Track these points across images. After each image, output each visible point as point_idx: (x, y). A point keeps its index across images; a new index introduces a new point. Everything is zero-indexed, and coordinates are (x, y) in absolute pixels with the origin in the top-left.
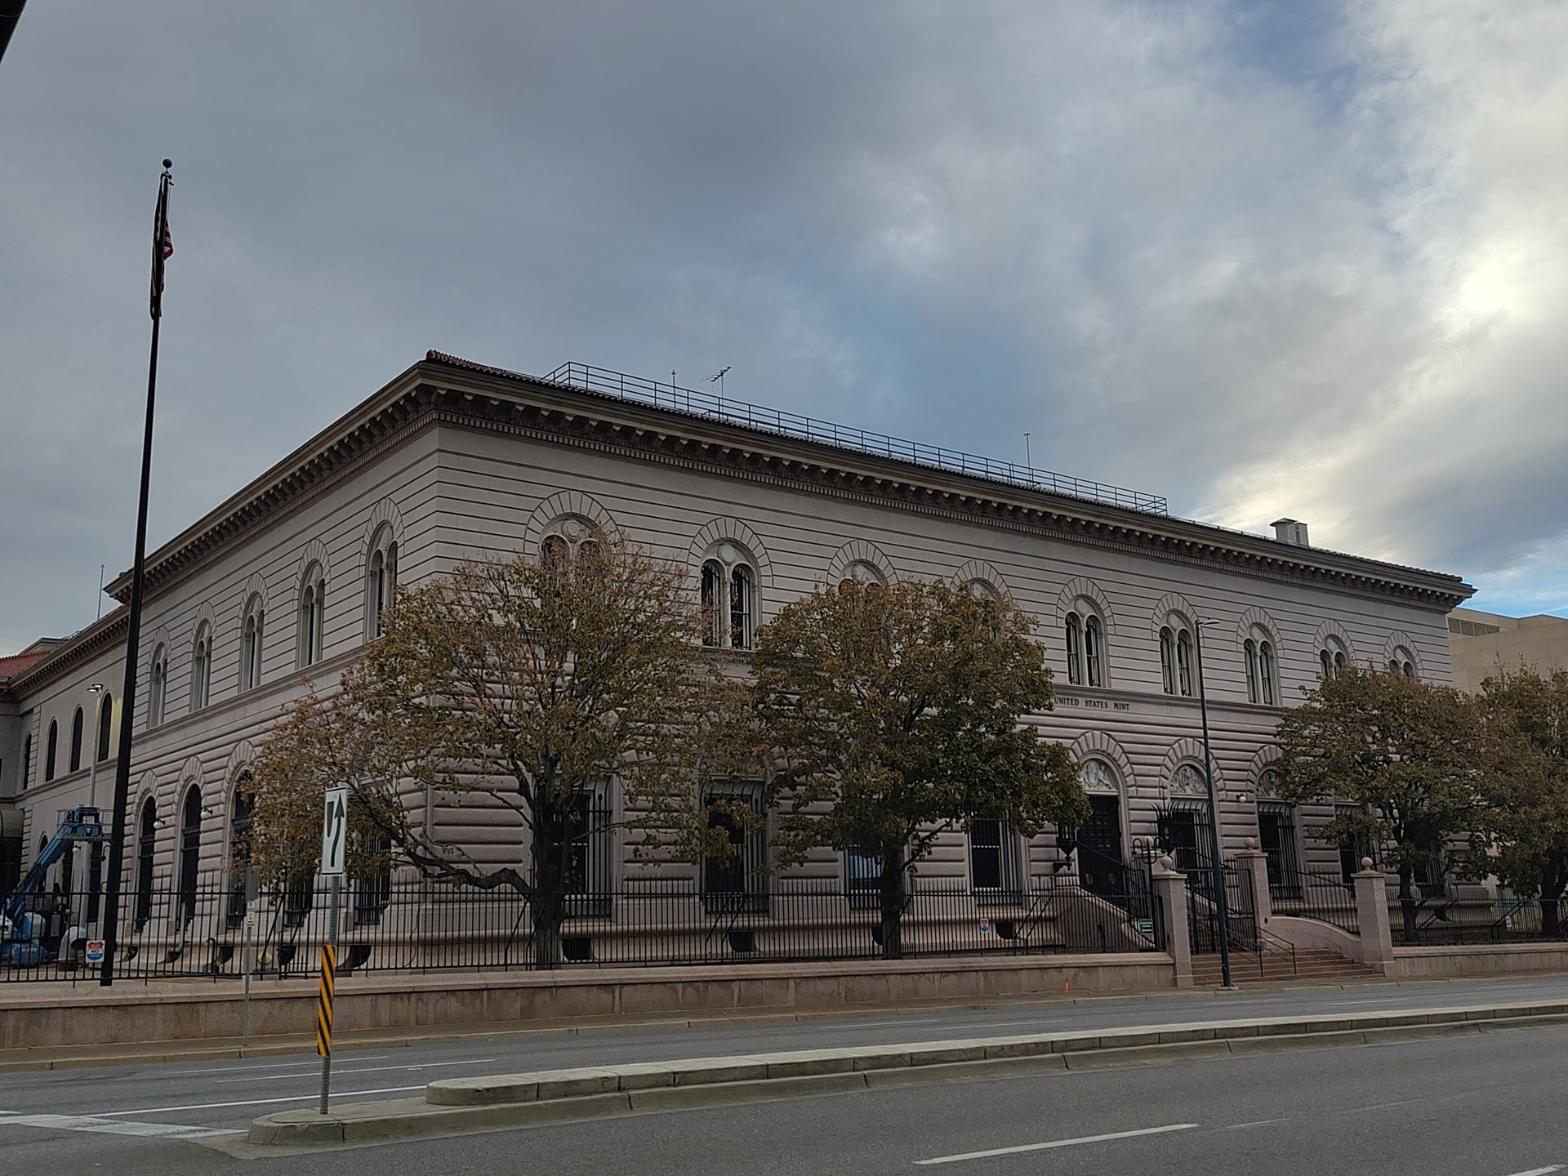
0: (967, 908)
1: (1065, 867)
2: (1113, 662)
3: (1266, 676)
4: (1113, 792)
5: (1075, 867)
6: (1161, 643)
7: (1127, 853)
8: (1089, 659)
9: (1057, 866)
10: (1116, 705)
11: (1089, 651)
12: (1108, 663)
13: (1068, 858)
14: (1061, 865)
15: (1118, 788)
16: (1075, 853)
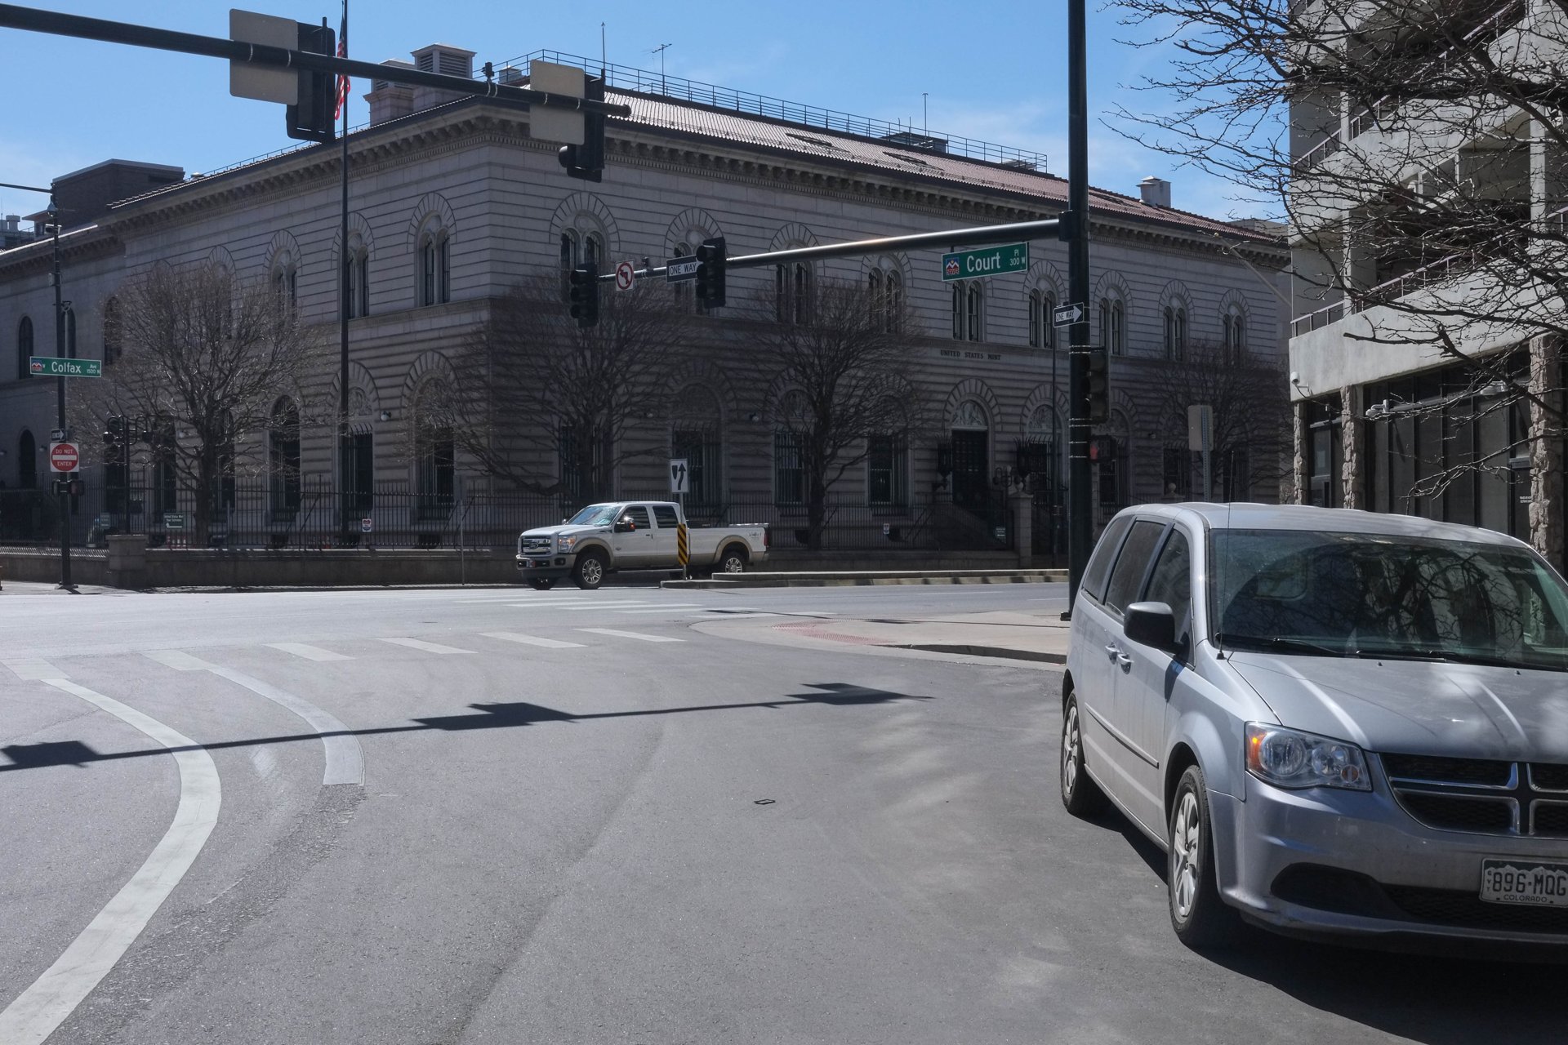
0: (866, 516)
1: (942, 487)
2: (990, 320)
3: (1116, 329)
4: (983, 428)
5: (950, 488)
6: (1031, 304)
7: (991, 477)
8: (970, 317)
9: (935, 486)
10: (990, 356)
11: (971, 311)
12: (986, 321)
13: (945, 480)
14: (939, 485)
15: (987, 424)
16: (950, 477)
